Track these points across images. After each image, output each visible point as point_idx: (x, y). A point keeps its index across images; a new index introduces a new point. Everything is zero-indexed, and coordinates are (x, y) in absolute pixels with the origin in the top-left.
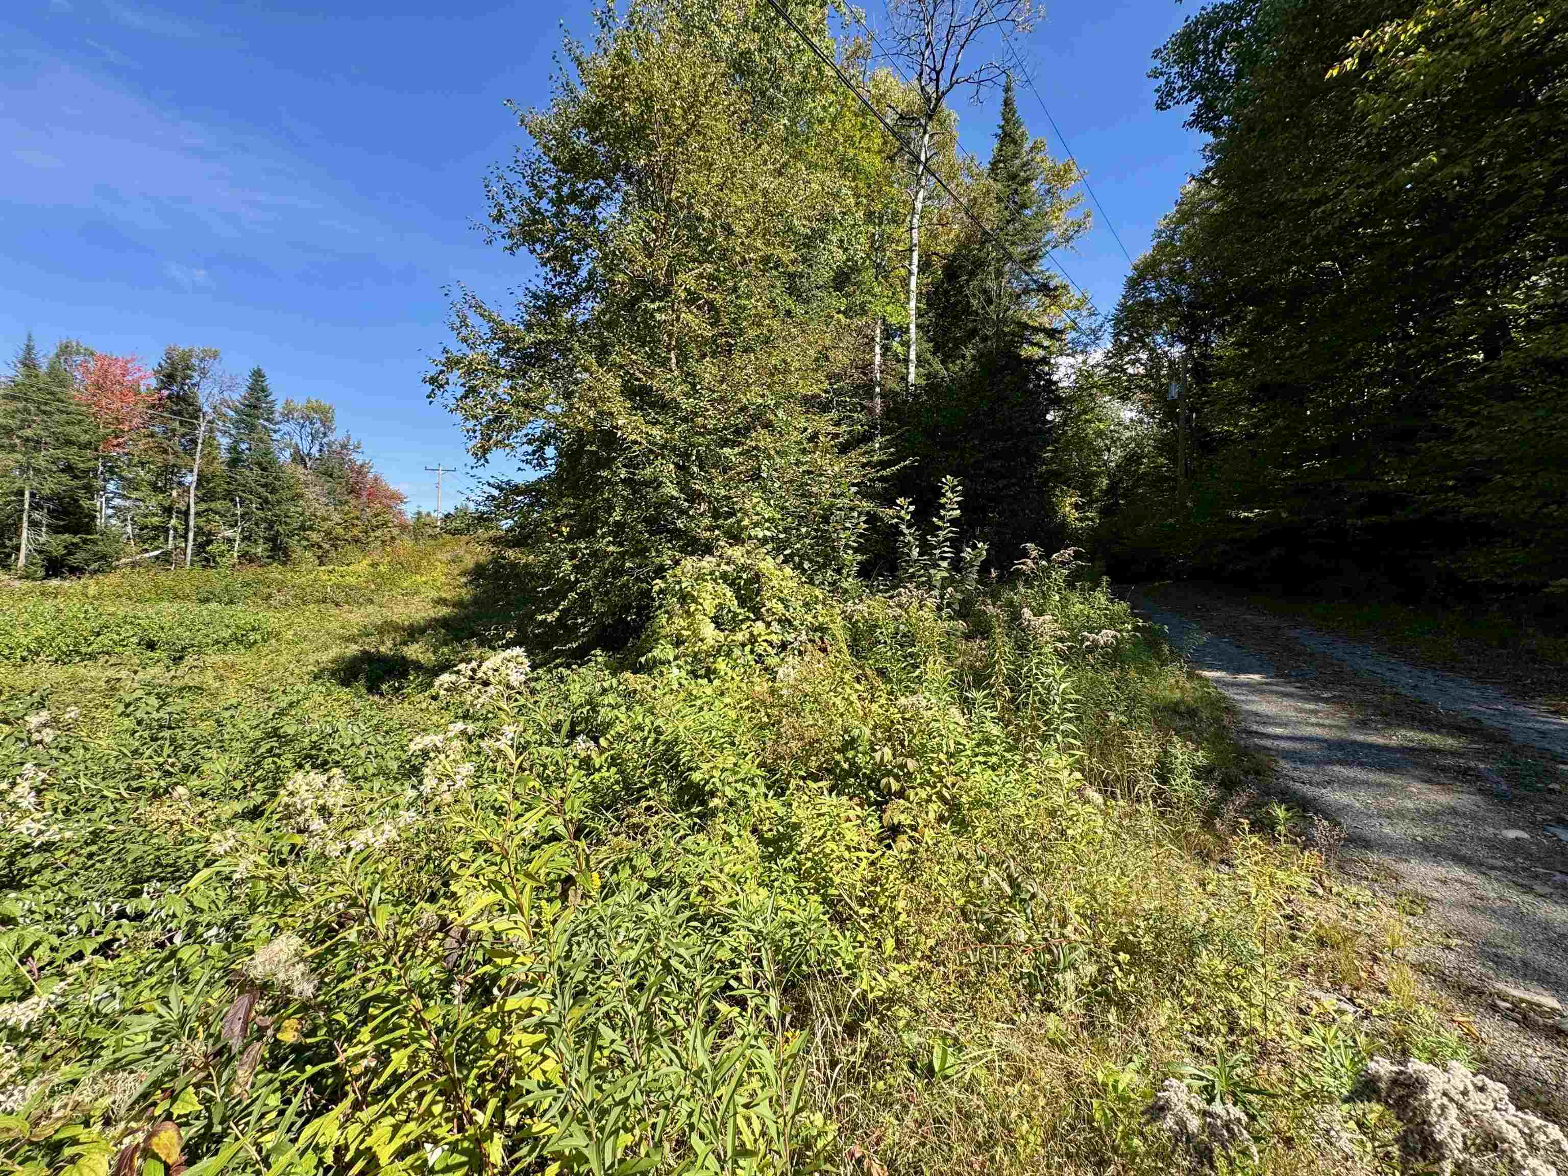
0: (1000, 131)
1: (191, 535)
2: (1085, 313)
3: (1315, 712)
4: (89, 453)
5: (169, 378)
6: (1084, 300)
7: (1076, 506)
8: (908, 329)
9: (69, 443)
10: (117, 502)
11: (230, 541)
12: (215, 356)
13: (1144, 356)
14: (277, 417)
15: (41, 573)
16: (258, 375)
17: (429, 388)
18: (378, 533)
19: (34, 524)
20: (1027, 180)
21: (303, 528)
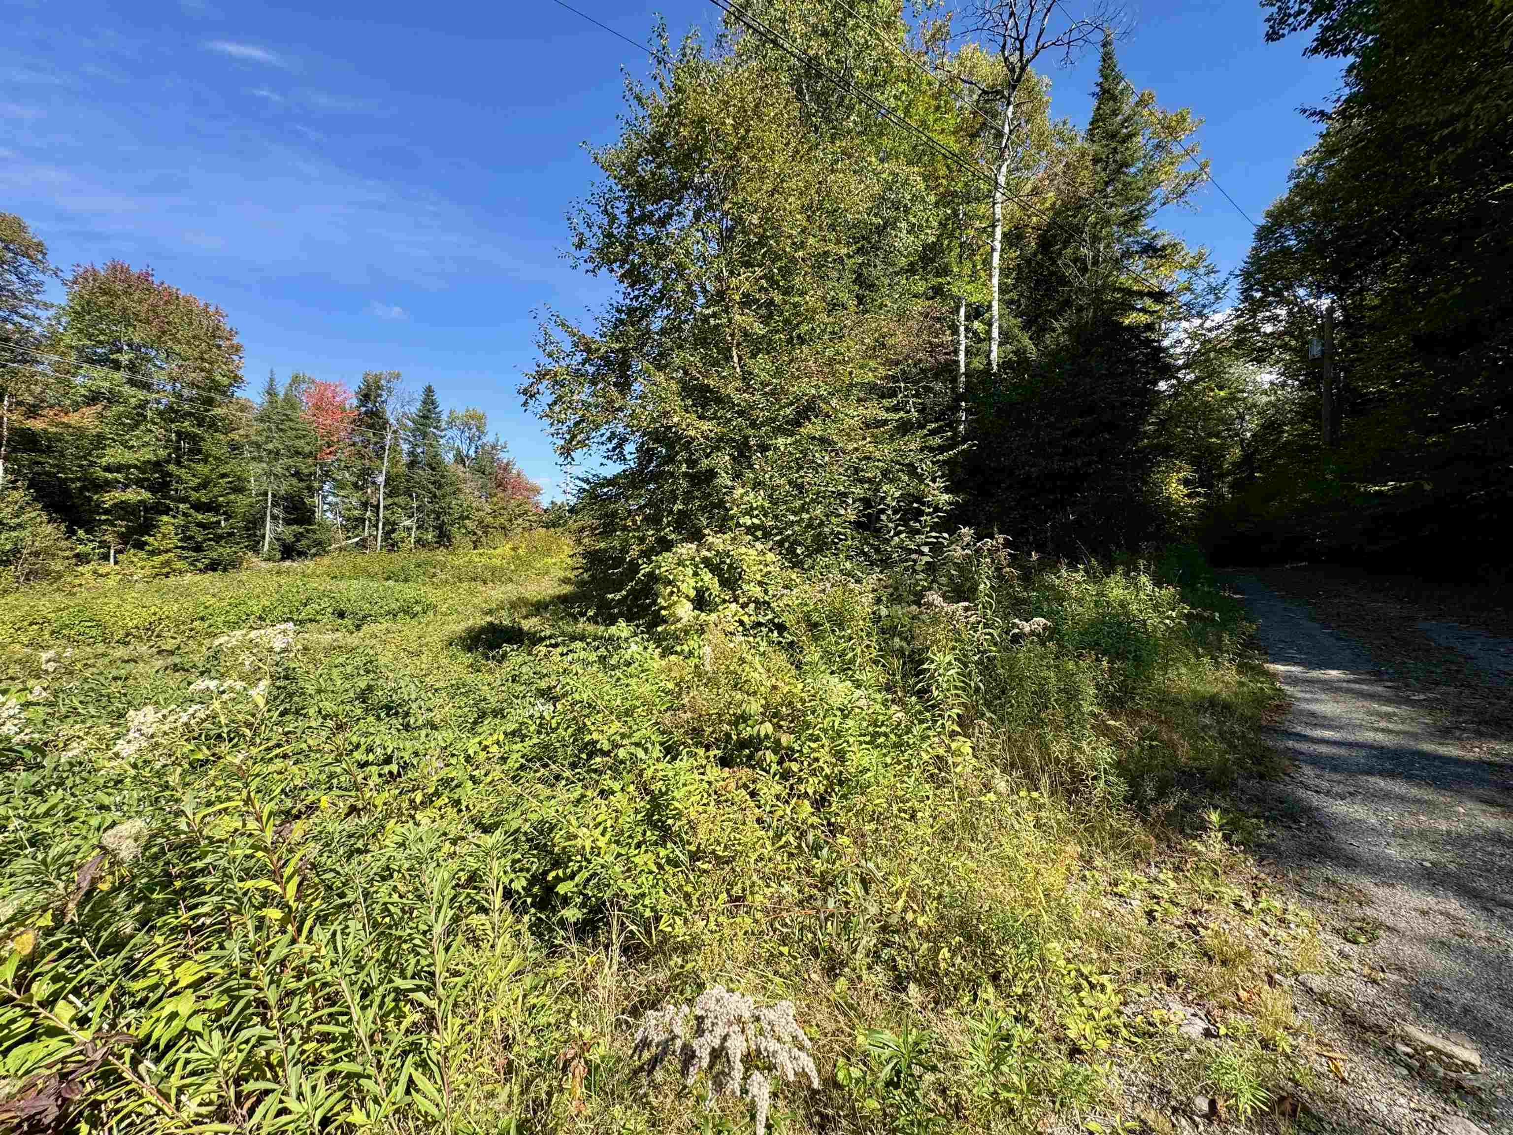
0: (1098, 89)
1: (380, 525)
2: (1202, 271)
3: (1389, 716)
4: (310, 461)
5: (365, 397)
6: (1200, 258)
7: (1186, 482)
8: (990, 307)
9: (298, 453)
10: (330, 499)
11: (409, 529)
12: (398, 376)
13: (1282, 312)
14: (443, 425)
15: (278, 556)
16: (429, 391)
17: (523, 398)
18: (520, 521)
19: (274, 518)
20: (1130, 136)
21: (462, 518)
